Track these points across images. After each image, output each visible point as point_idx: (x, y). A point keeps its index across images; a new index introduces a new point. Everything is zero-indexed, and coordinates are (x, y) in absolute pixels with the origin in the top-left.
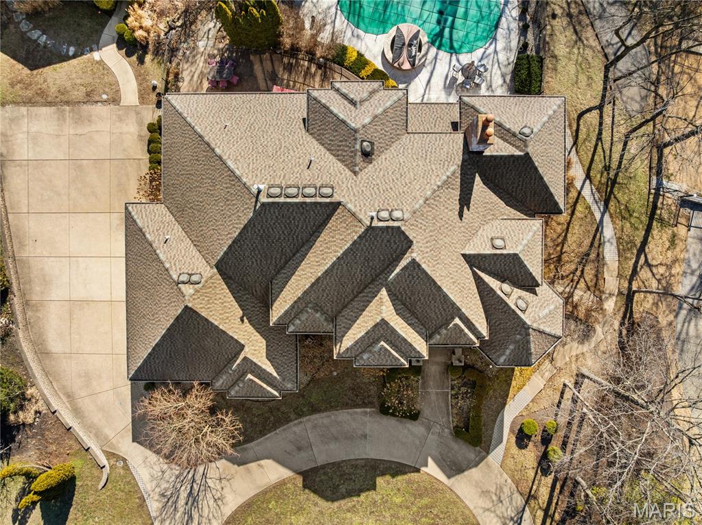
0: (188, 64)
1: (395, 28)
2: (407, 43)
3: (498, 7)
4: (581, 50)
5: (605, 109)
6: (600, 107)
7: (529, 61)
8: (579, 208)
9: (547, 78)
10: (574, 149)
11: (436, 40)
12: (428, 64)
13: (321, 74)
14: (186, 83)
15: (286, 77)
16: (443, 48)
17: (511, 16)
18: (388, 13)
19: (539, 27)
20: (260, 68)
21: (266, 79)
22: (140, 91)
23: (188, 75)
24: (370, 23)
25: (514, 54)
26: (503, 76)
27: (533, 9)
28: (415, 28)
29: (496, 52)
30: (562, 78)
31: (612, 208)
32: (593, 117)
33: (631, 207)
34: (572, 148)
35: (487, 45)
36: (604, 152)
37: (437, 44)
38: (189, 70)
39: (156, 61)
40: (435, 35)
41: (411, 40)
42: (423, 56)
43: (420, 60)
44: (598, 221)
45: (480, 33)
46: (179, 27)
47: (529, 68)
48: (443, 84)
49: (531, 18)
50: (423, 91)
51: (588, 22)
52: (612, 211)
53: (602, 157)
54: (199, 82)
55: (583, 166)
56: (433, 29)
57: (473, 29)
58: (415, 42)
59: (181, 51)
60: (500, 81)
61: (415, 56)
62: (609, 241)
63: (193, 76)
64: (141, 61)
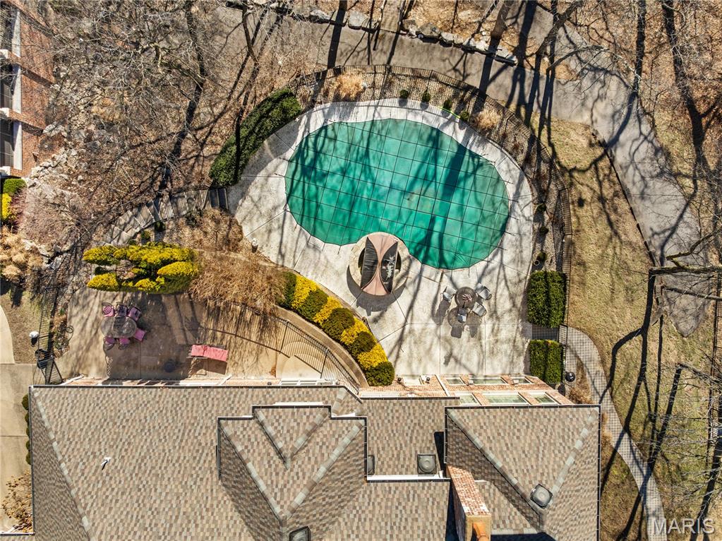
0: (78, 308)
1: (364, 239)
2: (380, 260)
3: (505, 204)
4: (618, 250)
5: (650, 333)
6: (644, 331)
7: (547, 283)
8: (614, 471)
9: (572, 297)
10: (608, 392)
11: (420, 250)
12: (410, 284)
13: (260, 323)
14: (76, 334)
15: (211, 325)
16: (430, 262)
17: (524, 216)
18: (354, 215)
19: (561, 229)
20: (176, 313)
21: (184, 330)
22: (15, 343)
23: (78, 323)
24: (331, 229)
25: (527, 268)
26: (512, 297)
27: (553, 206)
28: (391, 239)
29: (502, 265)
30: (592, 295)
31: (659, 470)
32: (632, 348)
33: (684, 466)
34: (605, 392)
35: (490, 256)
36: (648, 394)
37: (422, 256)
38: (80, 316)
39: (36, 301)
40: (419, 244)
41: (386, 256)
42: (402, 277)
43: (399, 281)
44: (639, 487)
45: (480, 240)
46: (67, 251)
47: (547, 293)
48: (430, 309)
49: (550, 218)
50: (403, 319)
51: (627, 208)
52: (658, 475)
53: (646, 402)
54: (93, 332)
55: (620, 416)
56: (417, 235)
57: (471, 234)
58: (392, 258)
59: (70, 287)
60: (508, 305)
61: (392, 278)
62: (654, 514)
63: (85, 325)
64: (17, 301)
